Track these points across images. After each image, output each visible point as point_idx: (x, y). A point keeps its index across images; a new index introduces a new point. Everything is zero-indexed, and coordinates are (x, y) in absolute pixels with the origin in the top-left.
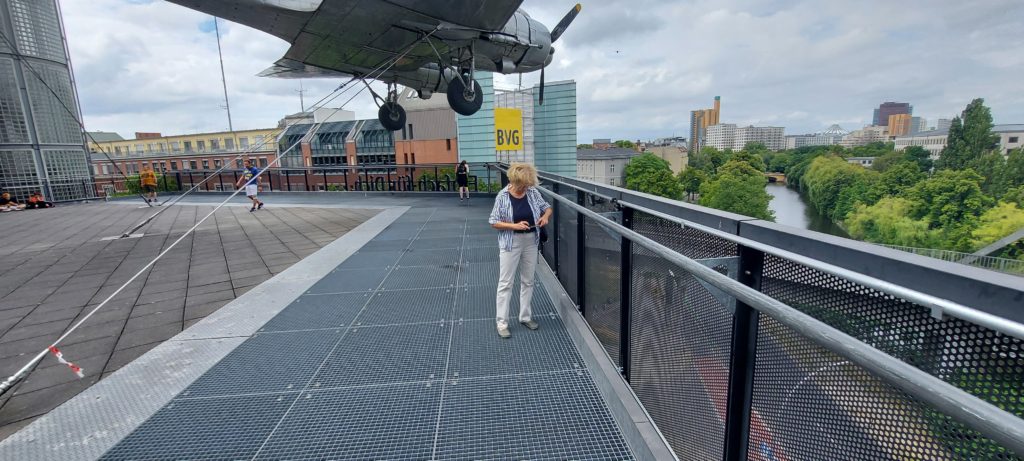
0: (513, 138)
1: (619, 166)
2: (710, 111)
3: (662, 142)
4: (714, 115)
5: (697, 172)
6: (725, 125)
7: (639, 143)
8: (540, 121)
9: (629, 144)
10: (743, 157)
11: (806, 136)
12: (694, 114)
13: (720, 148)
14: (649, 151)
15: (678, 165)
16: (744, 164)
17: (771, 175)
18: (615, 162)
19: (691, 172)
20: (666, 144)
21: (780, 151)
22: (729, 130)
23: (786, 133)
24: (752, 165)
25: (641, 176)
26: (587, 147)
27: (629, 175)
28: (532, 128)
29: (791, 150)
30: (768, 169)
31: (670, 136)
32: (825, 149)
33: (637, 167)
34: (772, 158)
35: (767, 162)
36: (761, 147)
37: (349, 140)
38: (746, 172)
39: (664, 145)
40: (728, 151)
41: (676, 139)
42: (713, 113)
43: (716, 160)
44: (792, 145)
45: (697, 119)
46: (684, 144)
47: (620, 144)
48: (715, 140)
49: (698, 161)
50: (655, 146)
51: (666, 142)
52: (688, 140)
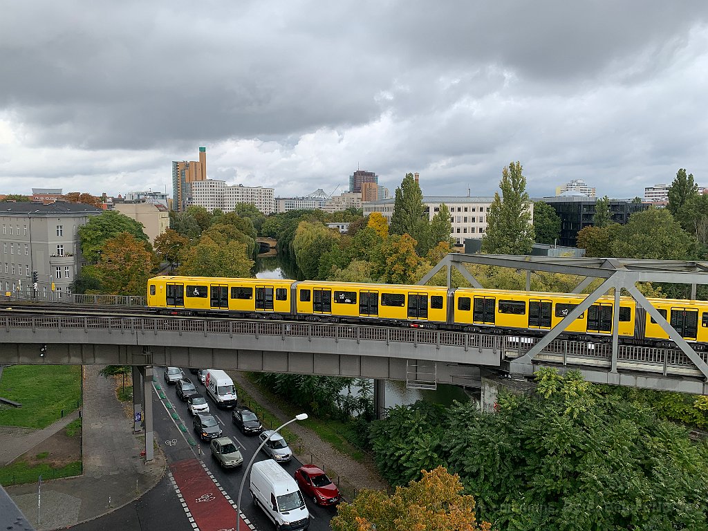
2: (195, 163)
3: (136, 197)
4: (200, 170)
6: (212, 182)
7: (104, 198)
10: (232, 219)
12: (177, 165)
13: (209, 210)
15: (156, 226)
17: (263, 240)
18: (63, 222)
19: (171, 236)
20: (139, 200)
22: (218, 188)
24: (241, 228)
25: (103, 243)
27: (85, 240)
30: (260, 235)
32: (310, 212)
33: (95, 230)
34: (263, 221)
35: (258, 227)
36: (252, 209)
39: (138, 201)
40: (217, 212)
41: (154, 195)
42: (198, 166)
45: (180, 171)
46: (163, 202)
47: (75, 198)
48: (203, 200)
49: (181, 223)
50: (126, 202)
51: (141, 197)
52: (171, 196)
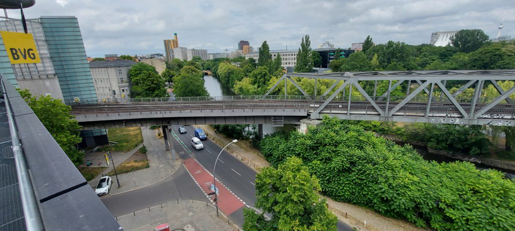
1: (124, 71)
2: (173, 40)
3: (150, 56)
4: (176, 43)
5: (171, 72)
6: (181, 48)
7: (136, 57)
8: (52, 43)
9: (129, 58)
10: (192, 63)
11: (216, 54)
12: (165, 42)
13: (182, 60)
14: (143, 61)
15: (161, 69)
16: (192, 67)
17: (205, 71)
18: (121, 68)
19: (168, 72)
20: (152, 57)
21: (208, 61)
22: (184, 51)
24: (196, 68)
25: (139, 76)
26: (100, 59)
27: (132, 75)
28: (46, 47)
29: (212, 60)
30: (204, 69)
31: (154, 53)
32: (223, 59)
33: (136, 71)
34: (205, 64)
35: (202, 65)
36: (199, 59)
38: (194, 71)
40: (185, 61)
41: (158, 55)
43: (180, 66)
44: (211, 58)
45: (167, 43)
46: (162, 57)
47: (124, 58)
48: (178, 56)
49: (171, 66)
50: (146, 58)
52: (165, 55)
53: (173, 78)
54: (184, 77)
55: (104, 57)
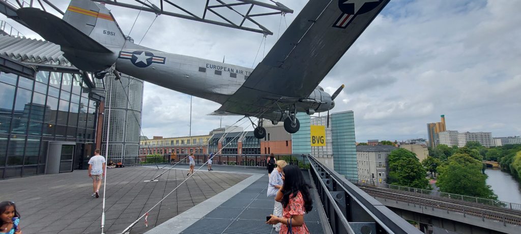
0: (321, 140)
1: (383, 156)
2: (439, 123)
3: (411, 142)
4: (442, 127)
5: (435, 160)
6: (450, 132)
7: (396, 142)
8: (335, 131)
9: (389, 143)
10: (465, 151)
11: (509, 138)
12: (429, 126)
13: (450, 146)
14: (403, 147)
15: (422, 156)
16: (466, 156)
17: (488, 162)
18: (381, 153)
19: (430, 159)
20: (413, 143)
21: (491, 147)
22: (454, 135)
23: (493, 136)
24: (472, 156)
25: (398, 161)
26: (364, 144)
27: (390, 160)
28: (331, 135)
29: (500, 147)
30: (485, 159)
31: (415, 138)
33: (394, 156)
34: (486, 151)
35: (483, 154)
36: (477, 145)
37: (239, 141)
38: (468, 160)
39: (412, 143)
40: (455, 147)
41: (419, 140)
42: (441, 125)
43: (447, 152)
44: (499, 143)
45: (431, 128)
46: (424, 143)
47: (384, 143)
48: (445, 140)
49: (435, 153)
50: (406, 144)
51: (413, 142)
52: (428, 140)
53: (438, 167)
54: (454, 169)
55: (367, 142)
